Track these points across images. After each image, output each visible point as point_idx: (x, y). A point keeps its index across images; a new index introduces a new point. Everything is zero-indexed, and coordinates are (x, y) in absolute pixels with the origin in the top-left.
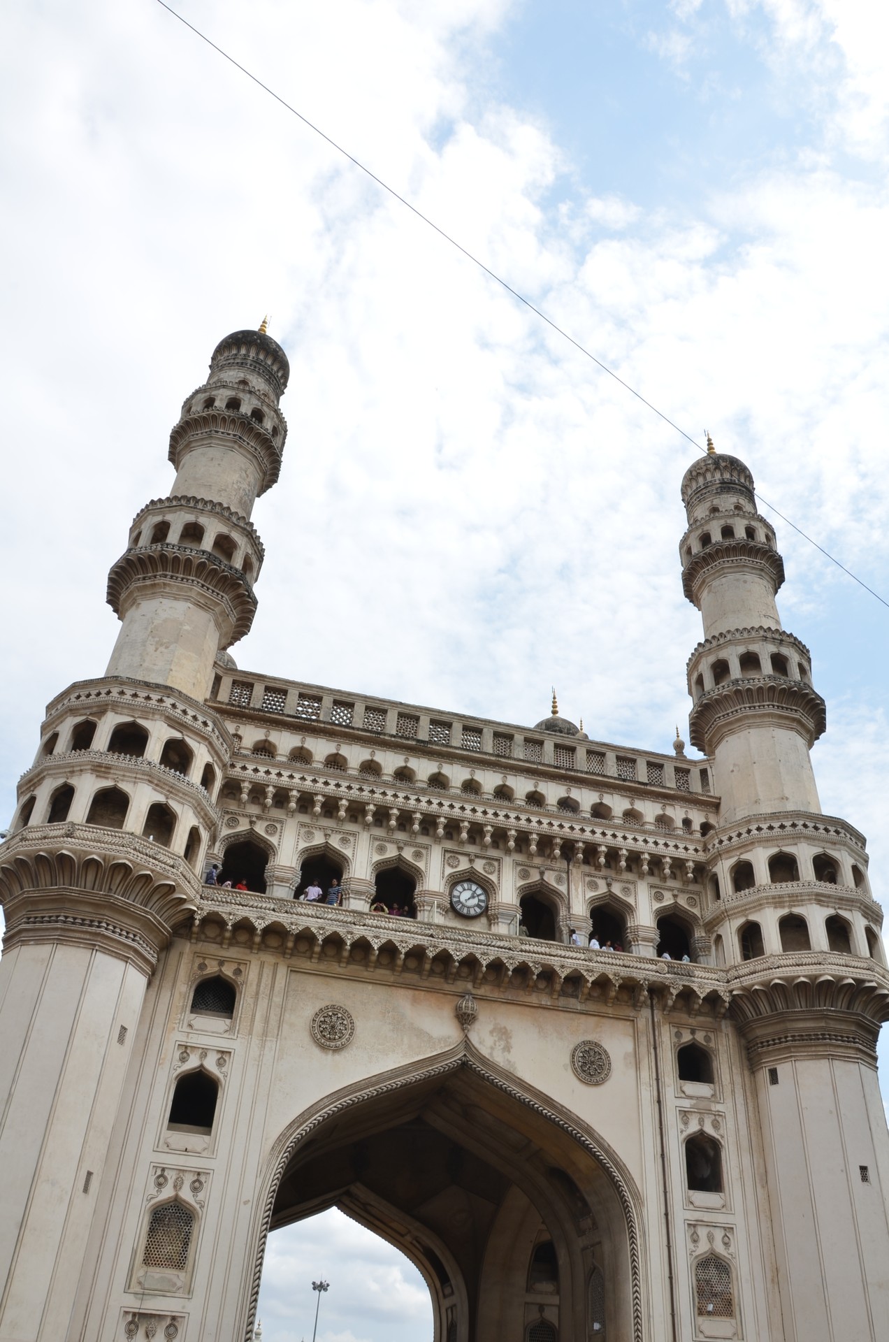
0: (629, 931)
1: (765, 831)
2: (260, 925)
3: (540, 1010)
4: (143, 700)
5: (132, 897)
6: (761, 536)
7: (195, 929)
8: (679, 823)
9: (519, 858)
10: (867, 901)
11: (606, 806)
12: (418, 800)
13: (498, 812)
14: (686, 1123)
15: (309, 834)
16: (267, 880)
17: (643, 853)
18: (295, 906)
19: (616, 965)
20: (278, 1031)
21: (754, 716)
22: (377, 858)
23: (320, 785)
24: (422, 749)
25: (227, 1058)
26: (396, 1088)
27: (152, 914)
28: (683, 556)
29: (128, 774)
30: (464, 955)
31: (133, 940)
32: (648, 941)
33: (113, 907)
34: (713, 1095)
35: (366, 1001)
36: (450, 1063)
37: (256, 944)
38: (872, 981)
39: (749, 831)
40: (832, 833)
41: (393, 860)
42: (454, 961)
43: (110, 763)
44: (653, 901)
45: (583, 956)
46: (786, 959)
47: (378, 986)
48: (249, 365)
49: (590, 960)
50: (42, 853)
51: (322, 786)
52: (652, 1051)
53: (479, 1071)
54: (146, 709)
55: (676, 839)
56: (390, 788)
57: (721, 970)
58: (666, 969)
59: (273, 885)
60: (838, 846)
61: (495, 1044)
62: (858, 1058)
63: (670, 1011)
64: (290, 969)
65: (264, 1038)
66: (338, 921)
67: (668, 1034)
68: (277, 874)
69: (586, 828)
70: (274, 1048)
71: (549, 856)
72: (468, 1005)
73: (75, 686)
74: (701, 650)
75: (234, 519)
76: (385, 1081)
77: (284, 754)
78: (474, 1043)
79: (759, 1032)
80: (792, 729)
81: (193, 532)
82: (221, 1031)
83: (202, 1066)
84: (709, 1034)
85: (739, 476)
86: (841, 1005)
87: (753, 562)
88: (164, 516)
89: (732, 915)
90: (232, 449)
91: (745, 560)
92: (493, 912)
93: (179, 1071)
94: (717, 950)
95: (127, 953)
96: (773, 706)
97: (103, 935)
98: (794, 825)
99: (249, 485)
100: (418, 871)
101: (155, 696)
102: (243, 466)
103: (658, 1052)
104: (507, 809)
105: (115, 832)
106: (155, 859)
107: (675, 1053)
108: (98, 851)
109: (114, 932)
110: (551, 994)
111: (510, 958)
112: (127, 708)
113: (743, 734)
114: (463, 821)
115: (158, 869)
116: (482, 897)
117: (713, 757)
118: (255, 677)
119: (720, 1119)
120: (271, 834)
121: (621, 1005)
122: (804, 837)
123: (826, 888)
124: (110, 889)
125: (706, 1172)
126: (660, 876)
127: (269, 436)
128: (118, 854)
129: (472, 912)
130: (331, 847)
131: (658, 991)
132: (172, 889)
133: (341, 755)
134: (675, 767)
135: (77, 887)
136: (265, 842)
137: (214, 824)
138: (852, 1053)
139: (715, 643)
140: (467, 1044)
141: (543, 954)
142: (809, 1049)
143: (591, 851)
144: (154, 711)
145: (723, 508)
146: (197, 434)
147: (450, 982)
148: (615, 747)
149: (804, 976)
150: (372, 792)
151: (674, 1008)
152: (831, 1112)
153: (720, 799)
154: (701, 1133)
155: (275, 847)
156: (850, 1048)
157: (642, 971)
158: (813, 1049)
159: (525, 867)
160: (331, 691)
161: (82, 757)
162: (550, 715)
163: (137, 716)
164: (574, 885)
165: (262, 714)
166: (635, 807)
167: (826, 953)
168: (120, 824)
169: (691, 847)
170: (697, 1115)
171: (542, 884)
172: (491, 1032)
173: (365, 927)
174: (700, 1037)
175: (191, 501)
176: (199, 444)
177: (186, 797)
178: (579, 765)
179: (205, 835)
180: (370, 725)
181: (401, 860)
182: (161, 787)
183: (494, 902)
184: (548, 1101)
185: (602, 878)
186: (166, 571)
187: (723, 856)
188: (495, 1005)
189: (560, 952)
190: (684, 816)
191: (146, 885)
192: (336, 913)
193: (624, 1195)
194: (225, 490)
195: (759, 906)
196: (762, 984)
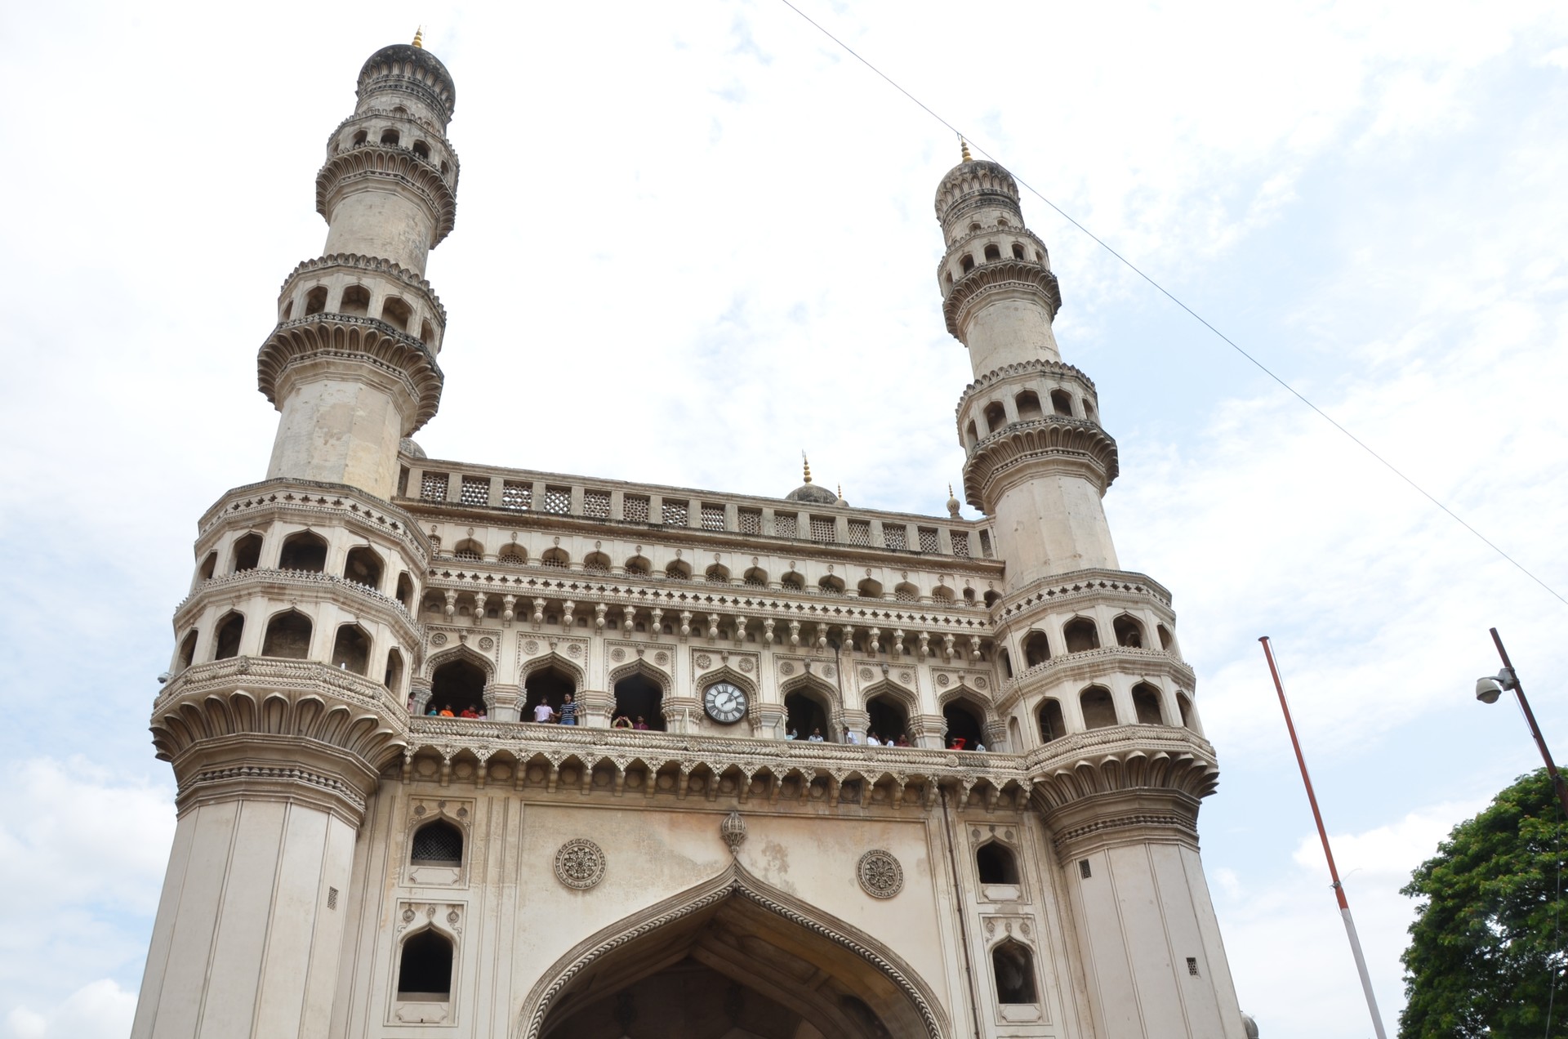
0: (912, 722)
1: (1058, 594)
2: (483, 756)
3: (818, 822)
4: (316, 504)
5: (328, 737)
6: (1031, 254)
7: (407, 768)
8: (959, 595)
9: (780, 650)
10: (1177, 664)
11: (875, 582)
12: (656, 594)
13: (751, 599)
14: (991, 931)
15: (532, 646)
16: (487, 703)
17: (921, 632)
18: (523, 730)
19: (900, 762)
20: (517, 875)
21: (1037, 465)
22: (614, 665)
23: (539, 586)
24: (655, 534)
25: (459, 912)
26: (660, 926)
27: (353, 755)
28: (942, 284)
29: (304, 593)
30: (725, 767)
31: (334, 787)
32: (934, 732)
33: (306, 752)
34: (1019, 897)
35: (616, 830)
36: (720, 891)
37: (481, 778)
38: (1187, 753)
39: (1040, 597)
40: (1133, 591)
41: (633, 667)
42: (714, 775)
43: (284, 582)
44: (937, 686)
45: (861, 756)
46: (1091, 737)
47: (629, 813)
48: (404, 87)
49: (871, 760)
50: (212, 696)
51: (542, 587)
52: (948, 854)
53: (753, 897)
54: (321, 515)
55: (958, 613)
56: (622, 582)
57: (1019, 757)
58: (957, 761)
59: (494, 708)
60: (1140, 605)
61: (769, 865)
62: (1177, 840)
63: (964, 808)
64: (523, 803)
65: (501, 885)
66: (575, 742)
67: (965, 834)
68: (498, 694)
69: (853, 609)
70: (513, 895)
71: (814, 645)
72: (735, 823)
73: (231, 495)
74: (971, 392)
75: (405, 278)
76: (646, 919)
77: (492, 553)
78: (745, 865)
79: (1066, 822)
80: (1080, 476)
81: (357, 298)
82: (450, 881)
83: (431, 924)
84: (1011, 829)
85: (1001, 185)
86: (1155, 782)
87: (1024, 285)
88: (319, 281)
89: (1027, 693)
90: (394, 193)
91: (1015, 283)
92: (754, 715)
93: (405, 932)
94: (1012, 734)
95: (328, 803)
96: (1058, 451)
97: (297, 785)
98: (1090, 586)
99: (420, 236)
100: (663, 676)
101: (330, 499)
102: (409, 213)
103: (954, 854)
104: (761, 595)
105: (299, 663)
106: (350, 690)
107: (973, 854)
108: (281, 687)
109: (309, 780)
110: (828, 802)
111: (778, 766)
112: (298, 515)
113: (1026, 486)
114: (711, 614)
115: (355, 702)
116: (741, 700)
117: (994, 515)
118: (449, 466)
119: (1028, 922)
120: (486, 649)
121: (909, 806)
122: (1102, 598)
123: (1130, 653)
124: (300, 731)
125: (1018, 983)
126: (942, 657)
127: (438, 174)
128: (305, 688)
129: (731, 718)
130: (559, 658)
131: (949, 787)
132: (374, 723)
133: (560, 550)
134: (951, 531)
135: (259, 731)
136: (480, 659)
137: (418, 644)
138: (1170, 835)
139: (986, 383)
140: (737, 867)
141: (815, 758)
142: (1123, 835)
143: (862, 635)
144: (331, 516)
145: (985, 224)
146: (349, 177)
147: (711, 799)
148: (881, 513)
149: (1112, 754)
150: (602, 589)
151: (969, 804)
152: (1151, 902)
153: (1004, 563)
154: (1010, 940)
155: (492, 663)
156: (1168, 829)
157: (929, 766)
158: (1128, 834)
159: (787, 661)
160: (542, 475)
161: (248, 578)
162: (802, 484)
163: (310, 523)
164: (846, 676)
165: (462, 508)
166: (909, 580)
167: (1134, 726)
168: (304, 653)
169: (976, 621)
170: (1003, 920)
171: (809, 678)
172: (764, 852)
173: (608, 746)
174: (1000, 833)
175: (350, 259)
176: (353, 189)
177: (380, 615)
178: (840, 538)
179: (407, 657)
180: (592, 511)
181: (643, 665)
182: (349, 606)
183: (755, 703)
184: (835, 922)
185: (877, 665)
186: (328, 347)
187: (1013, 628)
188: (765, 821)
189: (835, 754)
190: (965, 586)
191: (344, 720)
192: (572, 734)
193: (928, 1018)
194: (391, 244)
195: (1056, 680)
196: (1065, 767)
